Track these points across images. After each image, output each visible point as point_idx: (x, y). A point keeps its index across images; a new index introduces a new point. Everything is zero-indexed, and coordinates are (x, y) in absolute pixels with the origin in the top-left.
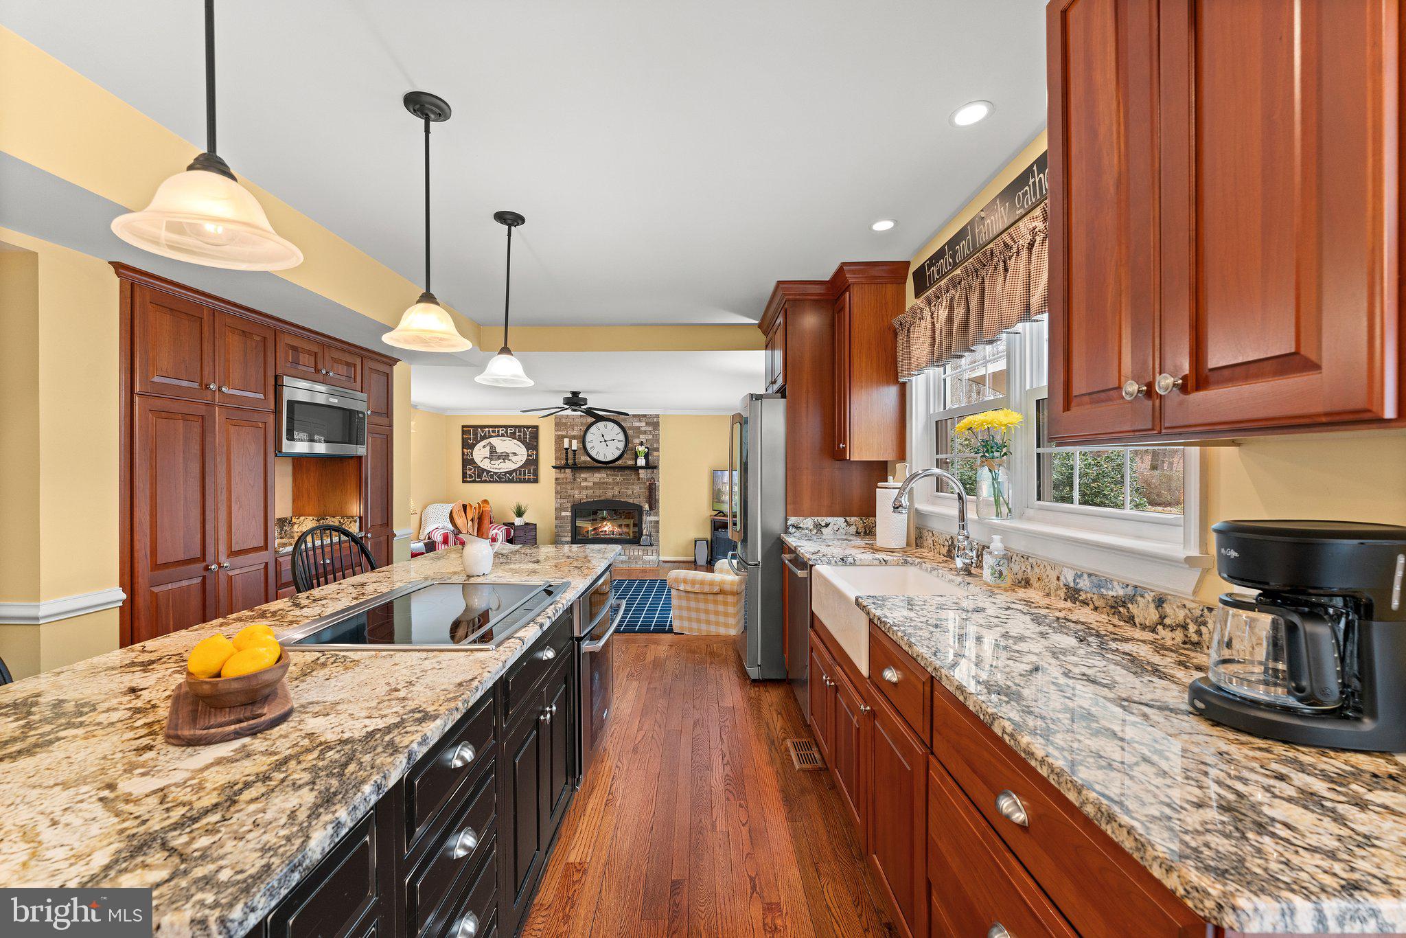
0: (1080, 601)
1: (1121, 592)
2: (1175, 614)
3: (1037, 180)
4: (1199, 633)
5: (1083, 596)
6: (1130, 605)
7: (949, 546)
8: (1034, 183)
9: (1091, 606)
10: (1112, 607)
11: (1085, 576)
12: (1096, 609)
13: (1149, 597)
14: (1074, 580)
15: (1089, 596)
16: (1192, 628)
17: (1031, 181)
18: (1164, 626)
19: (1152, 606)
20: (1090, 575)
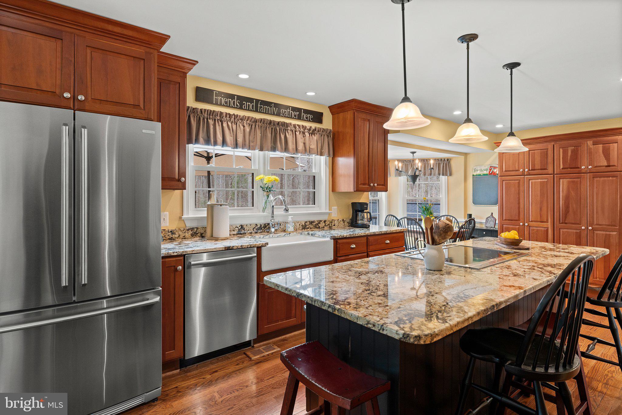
0: (307, 228)
1: (317, 222)
2: (327, 223)
3: (290, 112)
4: (331, 225)
5: (307, 227)
6: (319, 225)
7: (239, 230)
8: (289, 112)
9: (310, 228)
10: (315, 226)
11: (308, 222)
12: (311, 228)
13: (323, 221)
14: (305, 224)
15: (309, 226)
16: (330, 224)
17: (288, 110)
18: (326, 226)
19: (323, 223)
20: (309, 221)
